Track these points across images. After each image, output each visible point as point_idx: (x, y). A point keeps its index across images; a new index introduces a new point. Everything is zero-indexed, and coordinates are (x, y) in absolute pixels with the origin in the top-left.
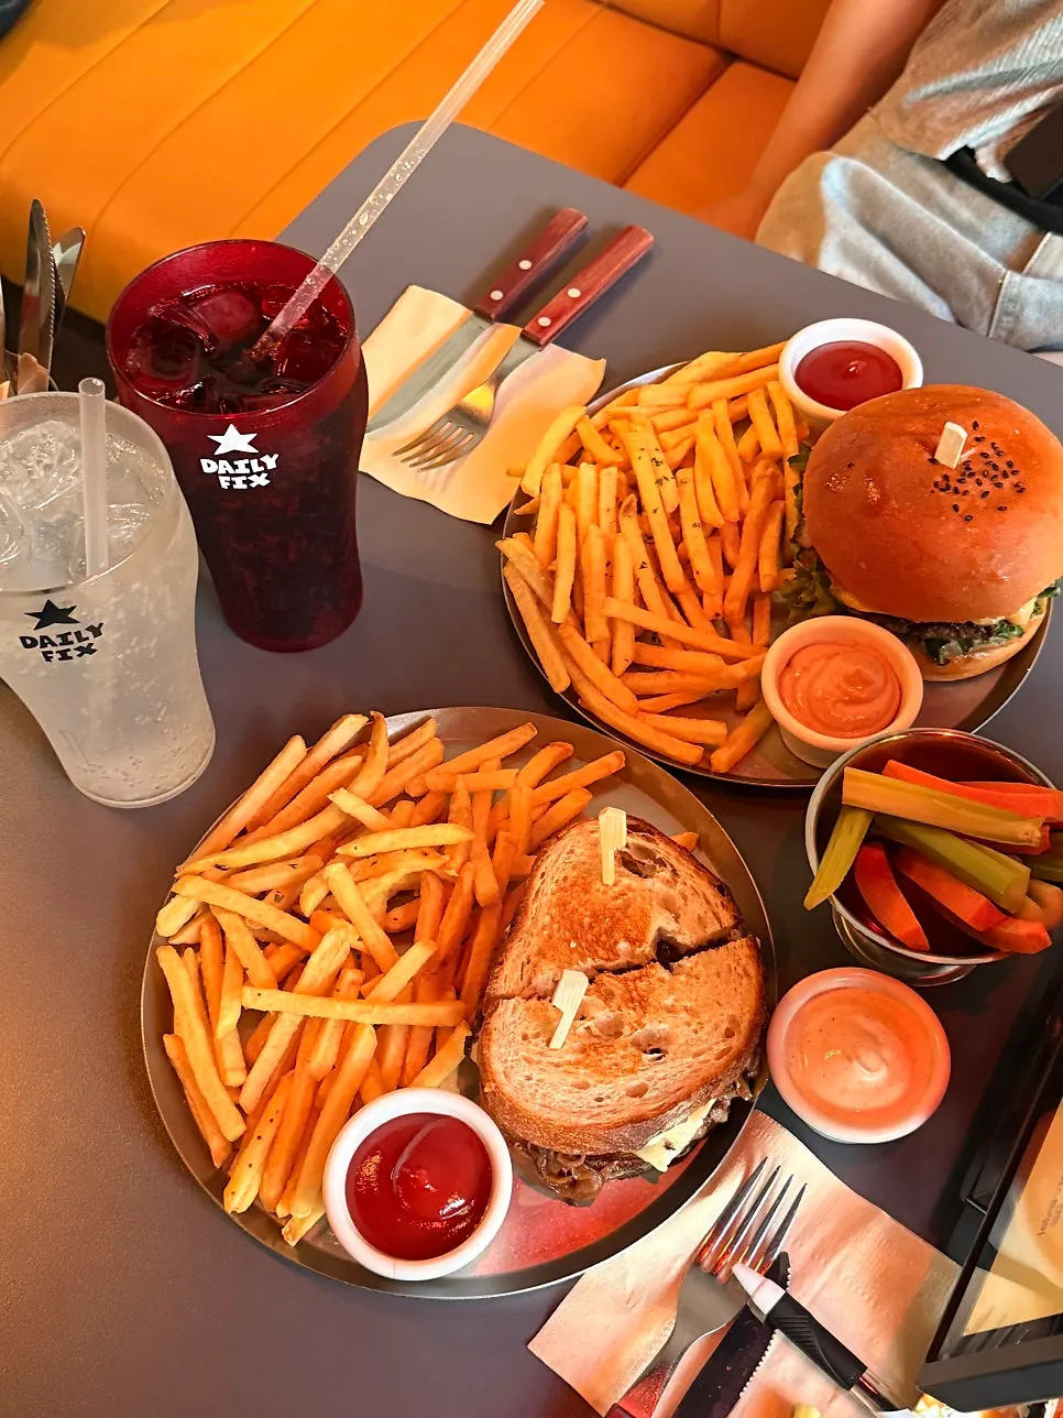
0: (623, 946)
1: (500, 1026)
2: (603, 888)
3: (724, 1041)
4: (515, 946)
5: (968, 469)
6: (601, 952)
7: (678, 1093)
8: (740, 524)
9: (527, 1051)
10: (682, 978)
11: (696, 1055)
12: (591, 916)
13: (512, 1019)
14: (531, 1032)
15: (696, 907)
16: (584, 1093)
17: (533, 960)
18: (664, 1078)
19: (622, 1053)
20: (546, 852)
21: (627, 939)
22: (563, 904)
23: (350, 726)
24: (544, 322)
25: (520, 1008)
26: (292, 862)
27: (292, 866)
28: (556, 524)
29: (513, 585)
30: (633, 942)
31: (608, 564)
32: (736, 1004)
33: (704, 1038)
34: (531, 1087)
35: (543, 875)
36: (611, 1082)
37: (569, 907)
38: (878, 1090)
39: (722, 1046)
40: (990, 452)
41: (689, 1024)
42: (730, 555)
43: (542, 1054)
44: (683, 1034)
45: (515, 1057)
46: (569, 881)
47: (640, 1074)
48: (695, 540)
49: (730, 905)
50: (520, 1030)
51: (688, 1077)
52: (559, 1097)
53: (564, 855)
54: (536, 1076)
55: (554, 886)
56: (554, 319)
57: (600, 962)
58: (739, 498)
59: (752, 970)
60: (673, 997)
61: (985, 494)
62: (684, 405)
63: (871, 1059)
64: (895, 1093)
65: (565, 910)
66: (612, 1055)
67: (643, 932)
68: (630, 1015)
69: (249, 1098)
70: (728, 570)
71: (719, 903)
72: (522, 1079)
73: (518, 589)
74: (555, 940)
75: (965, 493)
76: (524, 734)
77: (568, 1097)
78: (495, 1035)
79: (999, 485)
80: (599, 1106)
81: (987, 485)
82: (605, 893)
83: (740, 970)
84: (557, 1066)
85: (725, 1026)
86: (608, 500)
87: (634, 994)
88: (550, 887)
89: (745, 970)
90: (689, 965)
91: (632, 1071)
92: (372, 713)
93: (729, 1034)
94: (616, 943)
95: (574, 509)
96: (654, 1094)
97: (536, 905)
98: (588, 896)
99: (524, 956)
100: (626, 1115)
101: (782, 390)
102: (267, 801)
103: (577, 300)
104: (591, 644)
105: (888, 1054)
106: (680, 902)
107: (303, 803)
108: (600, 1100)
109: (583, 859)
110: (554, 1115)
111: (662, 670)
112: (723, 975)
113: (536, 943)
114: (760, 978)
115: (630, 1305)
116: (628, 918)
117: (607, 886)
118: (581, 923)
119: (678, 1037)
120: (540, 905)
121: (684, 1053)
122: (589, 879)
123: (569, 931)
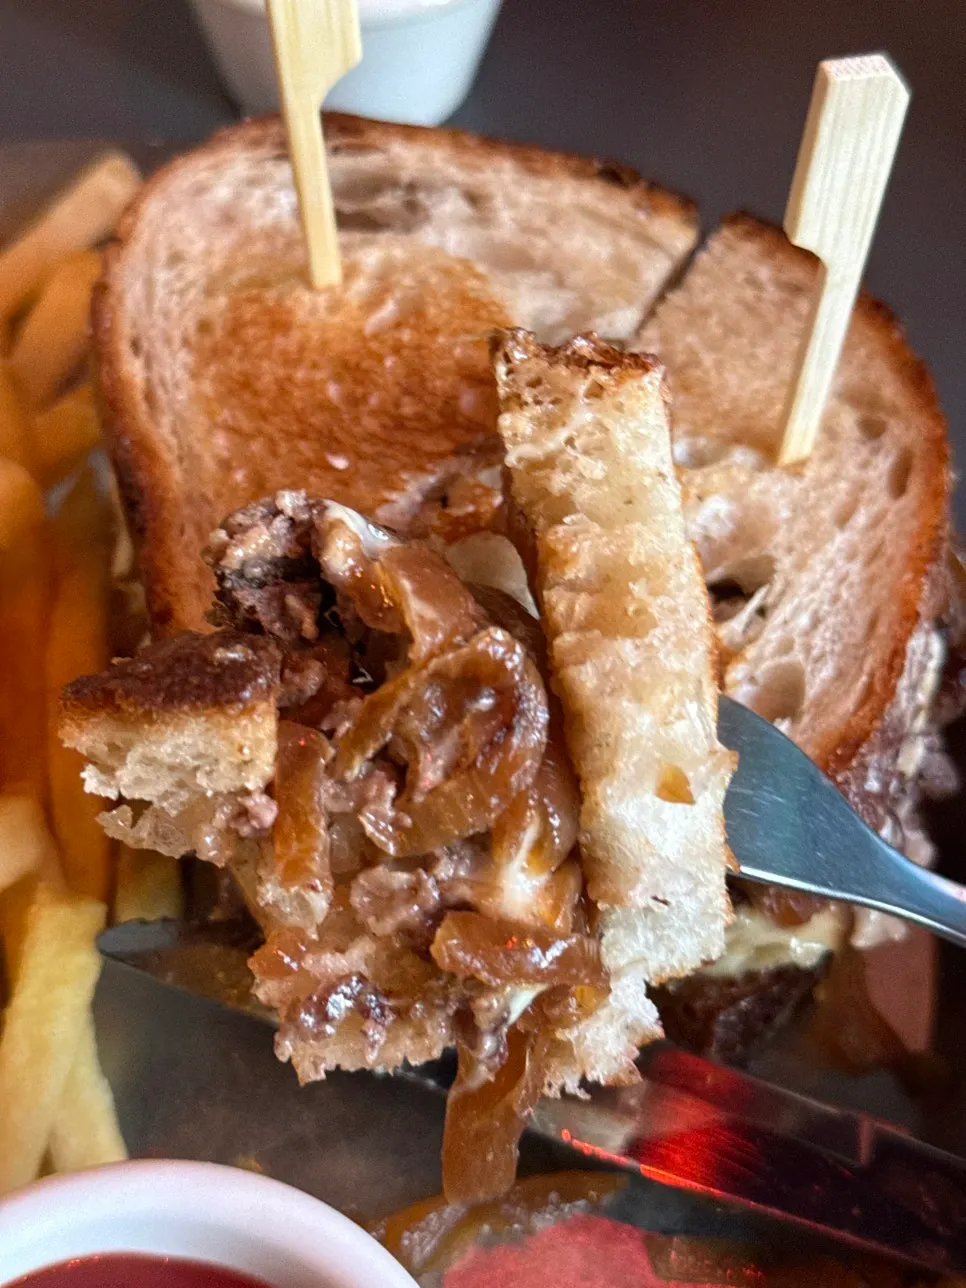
2: (322, 301)
11: (843, 519)
12: (340, 376)
22: (240, 386)
35: (135, 345)
37: (265, 383)
46: (218, 327)
51: (871, 581)
53: (162, 276)
55: (184, 358)
65: (256, 394)
82: (337, 307)
88: (175, 365)
97: (166, 421)
98: (296, 335)
116: (435, 332)
117: (330, 289)
118: (325, 406)
119: (764, 510)
120: (178, 417)
121: (815, 537)
122: (270, 296)
123: (303, 436)
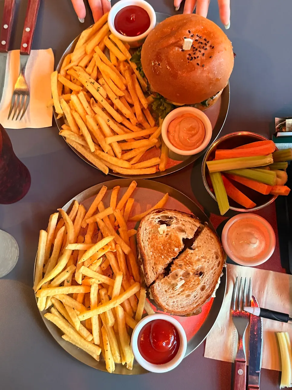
0: (176, 249)
1: (158, 293)
2: (161, 236)
3: (217, 261)
4: (148, 266)
5: (194, 48)
6: (171, 254)
7: (214, 283)
8: (127, 89)
9: (169, 295)
10: (197, 249)
11: (212, 268)
12: (162, 246)
13: (160, 289)
14: (167, 289)
15: (188, 226)
16: (191, 298)
17: (154, 267)
18: (208, 280)
19: (193, 280)
20: (139, 233)
21: (176, 247)
22: (153, 246)
23: (54, 218)
24: (25, 45)
25: (160, 284)
26: (66, 270)
27: (67, 272)
28: (74, 119)
29: (73, 144)
30: (178, 247)
31: (97, 125)
32: (214, 247)
33: (211, 263)
34: (176, 304)
35: (142, 240)
36: (195, 291)
37: (155, 246)
38: (259, 247)
39: (217, 263)
40: (197, 38)
41: (205, 261)
42: (130, 101)
43: (173, 293)
44: (206, 265)
45: (167, 298)
46: (150, 238)
47: (202, 283)
48: (118, 103)
49: (197, 220)
50: (164, 290)
51: (213, 277)
52: (185, 303)
53: (144, 232)
54: (175, 300)
55: (147, 242)
56: (28, 43)
57: (172, 258)
58: (122, 81)
59: (213, 236)
60: (198, 256)
61: (203, 54)
62: (86, 54)
63: (254, 240)
64: (263, 246)
65: (154, 248)
66: (191, 283)
67: (179, 242)
68: (189, 268)
69: (97, 341)
70: (131, 106)
71: (194, 221)
72: (172, 304)
73: (74, 145)
74: (157, 258)
75: (198, 57)
76: (104, 190)
77: (187, 301)
78: (158, 296)
79: (206, 49)
80: (196, 299)
81: (203, 51)
82: (162, 236)
83: (209, 238)
84: (179, 294)
85: (215, 256)
86: (85, 104)
87: (187, 262)
88: (146, 243)
89: (211, 237)
90: (196, 244)
91: (198, 284)
92: (58, 210)
93: (217, 258)
94: (174, 250)
95: (76, 111)
96: (208, 287)
98: (158, 240)
99: (152, 267)
100: (204, 297)
101: (115, 36)
102: (45, 253)
103: (30, 31)
104: (107, 153)
105: (256, 236)
106: (183, 227)
107: (57, 249)
108: (195, 297)
109: (150, 229)
110: (186, 309)
111: (132, 149)
112: (206, 242)
113: (152, 262)
114: (216, 237)
115: (223, 331)
116: (173, 241)
117: (162, 234)
118: (161, 249)
119: (205, 266)
120: (147, 250)
121: (209, 270)
122: (156, 235)
123: (159, 253)
